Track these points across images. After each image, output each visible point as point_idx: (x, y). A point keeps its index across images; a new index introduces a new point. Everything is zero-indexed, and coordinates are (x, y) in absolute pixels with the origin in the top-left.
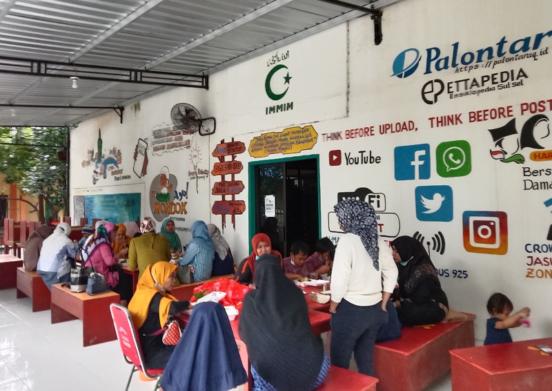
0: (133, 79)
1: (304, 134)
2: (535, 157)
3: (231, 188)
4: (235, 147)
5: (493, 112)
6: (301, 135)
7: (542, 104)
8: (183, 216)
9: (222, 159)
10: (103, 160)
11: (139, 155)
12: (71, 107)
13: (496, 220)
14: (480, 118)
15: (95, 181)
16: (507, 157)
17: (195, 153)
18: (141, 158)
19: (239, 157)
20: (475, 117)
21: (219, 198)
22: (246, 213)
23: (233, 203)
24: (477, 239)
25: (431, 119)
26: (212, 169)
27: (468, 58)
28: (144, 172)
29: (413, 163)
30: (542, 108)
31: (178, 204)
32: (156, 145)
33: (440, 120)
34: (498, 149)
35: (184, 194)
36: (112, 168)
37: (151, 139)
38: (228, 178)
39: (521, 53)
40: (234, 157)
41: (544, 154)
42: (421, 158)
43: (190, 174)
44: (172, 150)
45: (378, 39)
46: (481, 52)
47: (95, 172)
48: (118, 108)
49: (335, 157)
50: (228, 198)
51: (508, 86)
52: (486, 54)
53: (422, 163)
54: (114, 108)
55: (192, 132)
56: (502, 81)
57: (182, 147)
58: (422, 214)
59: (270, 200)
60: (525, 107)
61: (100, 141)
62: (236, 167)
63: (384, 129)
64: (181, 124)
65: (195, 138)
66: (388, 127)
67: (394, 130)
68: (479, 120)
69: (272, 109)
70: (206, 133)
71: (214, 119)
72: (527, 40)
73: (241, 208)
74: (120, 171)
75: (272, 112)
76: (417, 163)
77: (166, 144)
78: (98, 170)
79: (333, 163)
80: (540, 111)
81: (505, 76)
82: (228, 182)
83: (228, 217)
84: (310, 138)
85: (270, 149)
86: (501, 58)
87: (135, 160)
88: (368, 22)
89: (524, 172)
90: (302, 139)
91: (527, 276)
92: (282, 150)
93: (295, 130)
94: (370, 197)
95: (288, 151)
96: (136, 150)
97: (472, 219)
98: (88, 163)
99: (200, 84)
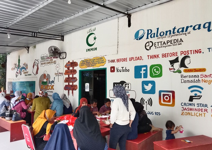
0: (33, 36)
1: (101, 60)
2: (185, 71)
3: (72, 80)
4: (74, 64)
5: (171, 54)
6: (100, 60)
7: (188, 52)
8: (52, 91)
9: (68, 69)
10: (20, 68)
11: (35, 66)
12: (7, 46)
13: (171, 94)
14: (166, 56)
15: (17, 76)
16: (175, 71)
17: (58, 66)
18: (36, 67)
19: (75, 68)
20: (164, 56)
21: (67, 84)
22: (78, 90)
23: (72, 86)
24: (164, 101)
25: (148, 56)
26: (64, 72)
27: (162, 34)
28: (37, 73)
29: (141, 72)
30: (188, 53)
31: (50, 86)
32: (42, 62)
33: (151, 56)
34: (172, 67)
35: (53, 82)
36: (24, 71)
37: (40, 60)
38: (71, 76)
39: (181, 33)
40: (73, 68)
41: (188, 70)
42: (144, 70)
43: (55, 74)
44: (48, 64)
45: (129, 25)
46: (167, 32)
47: (17, 72)
48: (27, 47)
49: (112, 69)
50: (71, 84)
51: (176, 45)
52: (169, 33)
53: (144, 72)
54: (25, 47)
55: (57, 58)
56: (174, 43)
57: (53, 64)
58: (144, 91)
59: (87, 85)
60: (182, 52)
61: (19, 60)
62: (74, 72)
63: (131, 59)
64: (52, 54)
65: (58, 60)
66: (132, 58)
67: (135, 59)
68: (165, 57)
69: (89, 50)
70: (62, 58)
71: (66, 53)
72: (183, 28)
73: (76, 88)
74: (27, 72)
75: (89, 51)
76: (142, 72)
77: (46, 62)
78: (18, 72)
79: (112, 71)
80: (187, 54)
81: (175, 41)
82: (71, 78)
83: (71, 91)
84: (103, 61)
85: (87, 65)
86: (174, 34)
87: (33, 68)
88: (126, 18)
89: (181, 76)
90: (100, 62)
91: (182, 115)
92: (92, 66)
93: (97, 58)
94: (125, 84)
95: (94, 66)
96: (34, 64)
97: (162, 93)
98: (14, 69)
99: (60, 39)
